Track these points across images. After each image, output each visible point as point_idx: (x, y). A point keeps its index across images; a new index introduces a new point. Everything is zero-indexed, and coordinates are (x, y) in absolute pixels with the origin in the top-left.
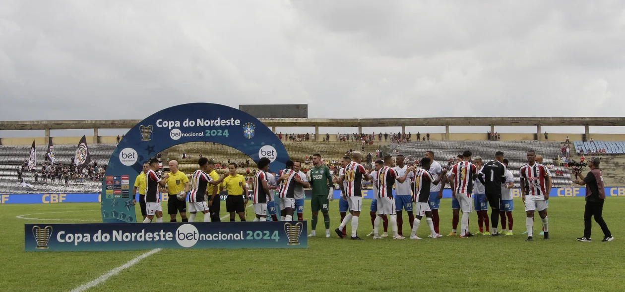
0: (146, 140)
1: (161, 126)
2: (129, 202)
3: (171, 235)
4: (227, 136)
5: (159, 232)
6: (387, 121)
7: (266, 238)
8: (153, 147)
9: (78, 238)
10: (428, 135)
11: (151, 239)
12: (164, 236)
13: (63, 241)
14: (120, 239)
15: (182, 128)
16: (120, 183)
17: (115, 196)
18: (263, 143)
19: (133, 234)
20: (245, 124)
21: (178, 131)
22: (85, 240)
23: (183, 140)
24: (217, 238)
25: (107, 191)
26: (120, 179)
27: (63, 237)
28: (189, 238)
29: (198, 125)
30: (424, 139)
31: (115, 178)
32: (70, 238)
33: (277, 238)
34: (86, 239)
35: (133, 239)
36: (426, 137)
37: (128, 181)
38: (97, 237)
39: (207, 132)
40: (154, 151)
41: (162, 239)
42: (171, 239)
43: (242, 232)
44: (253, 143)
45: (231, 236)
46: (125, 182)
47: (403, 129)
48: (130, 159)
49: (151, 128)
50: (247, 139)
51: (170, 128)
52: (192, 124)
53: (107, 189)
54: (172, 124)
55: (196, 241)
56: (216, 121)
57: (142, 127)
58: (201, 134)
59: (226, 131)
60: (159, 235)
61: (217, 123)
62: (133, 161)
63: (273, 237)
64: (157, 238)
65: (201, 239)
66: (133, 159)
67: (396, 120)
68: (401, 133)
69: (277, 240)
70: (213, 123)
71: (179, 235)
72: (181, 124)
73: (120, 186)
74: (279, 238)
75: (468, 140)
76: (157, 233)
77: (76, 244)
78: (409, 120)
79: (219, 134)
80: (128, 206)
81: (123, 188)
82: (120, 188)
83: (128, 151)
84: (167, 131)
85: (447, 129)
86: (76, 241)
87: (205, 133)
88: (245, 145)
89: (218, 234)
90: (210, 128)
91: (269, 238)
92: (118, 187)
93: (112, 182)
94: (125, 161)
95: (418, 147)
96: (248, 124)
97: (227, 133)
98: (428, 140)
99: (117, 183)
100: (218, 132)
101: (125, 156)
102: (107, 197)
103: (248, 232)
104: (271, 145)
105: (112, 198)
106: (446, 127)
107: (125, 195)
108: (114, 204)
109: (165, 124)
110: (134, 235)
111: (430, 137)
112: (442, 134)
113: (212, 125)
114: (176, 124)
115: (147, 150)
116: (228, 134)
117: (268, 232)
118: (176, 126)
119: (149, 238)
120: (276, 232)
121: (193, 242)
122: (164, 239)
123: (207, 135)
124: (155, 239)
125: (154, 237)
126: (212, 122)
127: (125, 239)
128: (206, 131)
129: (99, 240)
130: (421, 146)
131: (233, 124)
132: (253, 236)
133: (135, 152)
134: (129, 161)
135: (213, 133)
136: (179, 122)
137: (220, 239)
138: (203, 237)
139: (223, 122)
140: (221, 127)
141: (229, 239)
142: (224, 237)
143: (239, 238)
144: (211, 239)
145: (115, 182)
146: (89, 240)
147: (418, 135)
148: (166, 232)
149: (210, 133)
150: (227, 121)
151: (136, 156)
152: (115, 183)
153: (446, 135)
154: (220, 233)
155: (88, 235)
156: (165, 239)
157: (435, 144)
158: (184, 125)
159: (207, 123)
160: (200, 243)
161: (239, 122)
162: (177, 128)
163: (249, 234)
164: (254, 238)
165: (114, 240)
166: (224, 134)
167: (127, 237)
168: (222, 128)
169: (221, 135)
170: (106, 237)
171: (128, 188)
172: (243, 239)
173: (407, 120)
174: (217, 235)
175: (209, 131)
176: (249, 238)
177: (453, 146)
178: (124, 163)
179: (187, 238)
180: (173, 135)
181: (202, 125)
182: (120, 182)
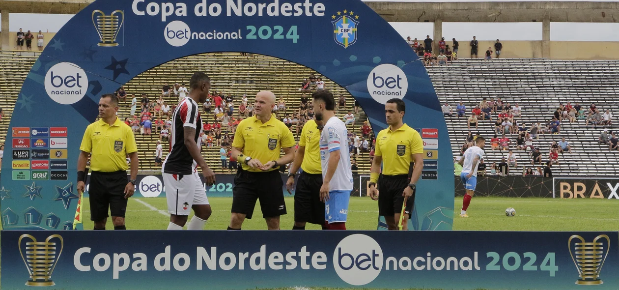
0: (108, 45)
1: (143, 13)
2: (68, 190)
3: (324, 258)
4: (295, 41)
5: (298, 250)
6: (400, 8)
7: (528, 267)
8: (123, 63)
9: (121, 262)
10: (498, 46)
11: (281, 267)
12: (309, 260)
13: (87, 268)
14: (212, 265)
15: (191, 20)
16: (47, 145)
17: (35, 176)
18: (377, 59)
19: (241, 254)
20: (336, 15)
21: (181, 26)
22: (135, 267)
23: (194, 48)
24: (423, 267)
25: (15, 162)
26: (47, 135)
27: (86, 259)
28: (363, 265)
29: (229, 14)
30: (488, 54)
31: (35, 132)
32: (102, 262)
33: (553, 269)
34: (139, 265)
35: (241, 267)
36: (493, 49)
37: (65, 140)
38: (162, 261)
39: (250, 31)
40: (127, 72)
41: (305, 266)
42: (324, 267)
43: (476, 254)
44: (353, 58)
45: (452, 263)
46: (59, 144)
47: (438, 29)
48: (70, 89)
49: (120, 18)
50: (340, 48)
51: (164, 19)
52: (215, 10)
53: (15, 157)
54: (168, 9)
55: (378, 272)
56: (270, 6)
57: (97, 14)
58: (237, 35)
59: (294, 28)
60: (298, 258)
61: (273, 9)
62: (78, 93)
63: (543, 267)
64: (294, 264)
65: (387, 268)
66: (76, 88)
67: (421, 7)
68: (432, 37)
69: (552, 274)
70: (265, 10)
71: (340, 257)
72: (190, 10)
73: (47, 151)
74: (557, 268)
75: (597, 57)
76: (294, 254)
77: (116, 276)
78: (454, 7)
79: (277, 36)
80: (66, 199)
81: (52, 156)
82: (47, 157)
83: (64, 69)
84: (157, 25)
85: (546, 31)
86: (117, 269)
87: (245, 32)
88: (336, 62)
89: (426, 257)
90: (257, 21)
91: (535, 268)
92: (42, 154)
93: (26, 142)
94: (58, 93)
95: (476, 74)
96: (343, 14)
97: (295, 32)
98: (498, 56)
99: (40, 143)
100: (275, 32)
101: (57, 81)
102: (14, 177)
103: (489, 254)
104: (395, 64)
105: (28, 178)
106: (544, 26)
107: (59, 173)
108: (32, 194)
109: (153, 9)
110: (242, 256)
111: (504, 49)
112: (532, 42)
113: (261, 14)
114: (177, 11)
115: (108, 68)
116: (298, 37)
117: (533, 256)
118: (178, 14)
119: (276, 264)
120: (551, 256)
121: (371, 275)
122: (307, 267)
123: (250, 36)
124: (288, 267)
125: (285, 263)
126: (261, 6)
127: (223, 266)
128: (248, 27)
129: (167, 267)
130: (482, 71)
131: (308, 14)
132: (500, 263)
133: (82, 73)
134: (68, 93)
135: (264, 33)
136: (184, 6)
137: (429, 268)
138: (391, 262)
139: (286, 9)
140: (280, 20)
141: (448, 268)
142: (439, 264)
143: (470, 267)
144: (409, 267)
145: (34, 141)
146: (144, 267)
147: (474, 45)
148: (312, 250)
149: (256, 34)
150: (297, 6)
151: (84, 81)
152: (34, 146)
153: (543, 44)
154: (429, 254)
155: (143, 257)
156: (311, 266)
157: (516, 66)
158: (197, 13)
159: (250, 9)
160: (386, 275)
161: (323, 8)
162: (181, 18)
163: (491, 259)
164: (502, 267)
165: (199, 267)
166: (288, 36)
167: (228, 261)
168: (285, 22)
169: (282, 37)
170: (182, 262)
171: (65, 156)
172: (478, 268)
173: (449, 7)
174: (423, 260)
175: (253, 28)
176: (491, 267)
177: (560, 73)
178: (55, 98)
179: (358, 265)
180: (171, 34)
181: (238, 13)
182: (47, 142)
